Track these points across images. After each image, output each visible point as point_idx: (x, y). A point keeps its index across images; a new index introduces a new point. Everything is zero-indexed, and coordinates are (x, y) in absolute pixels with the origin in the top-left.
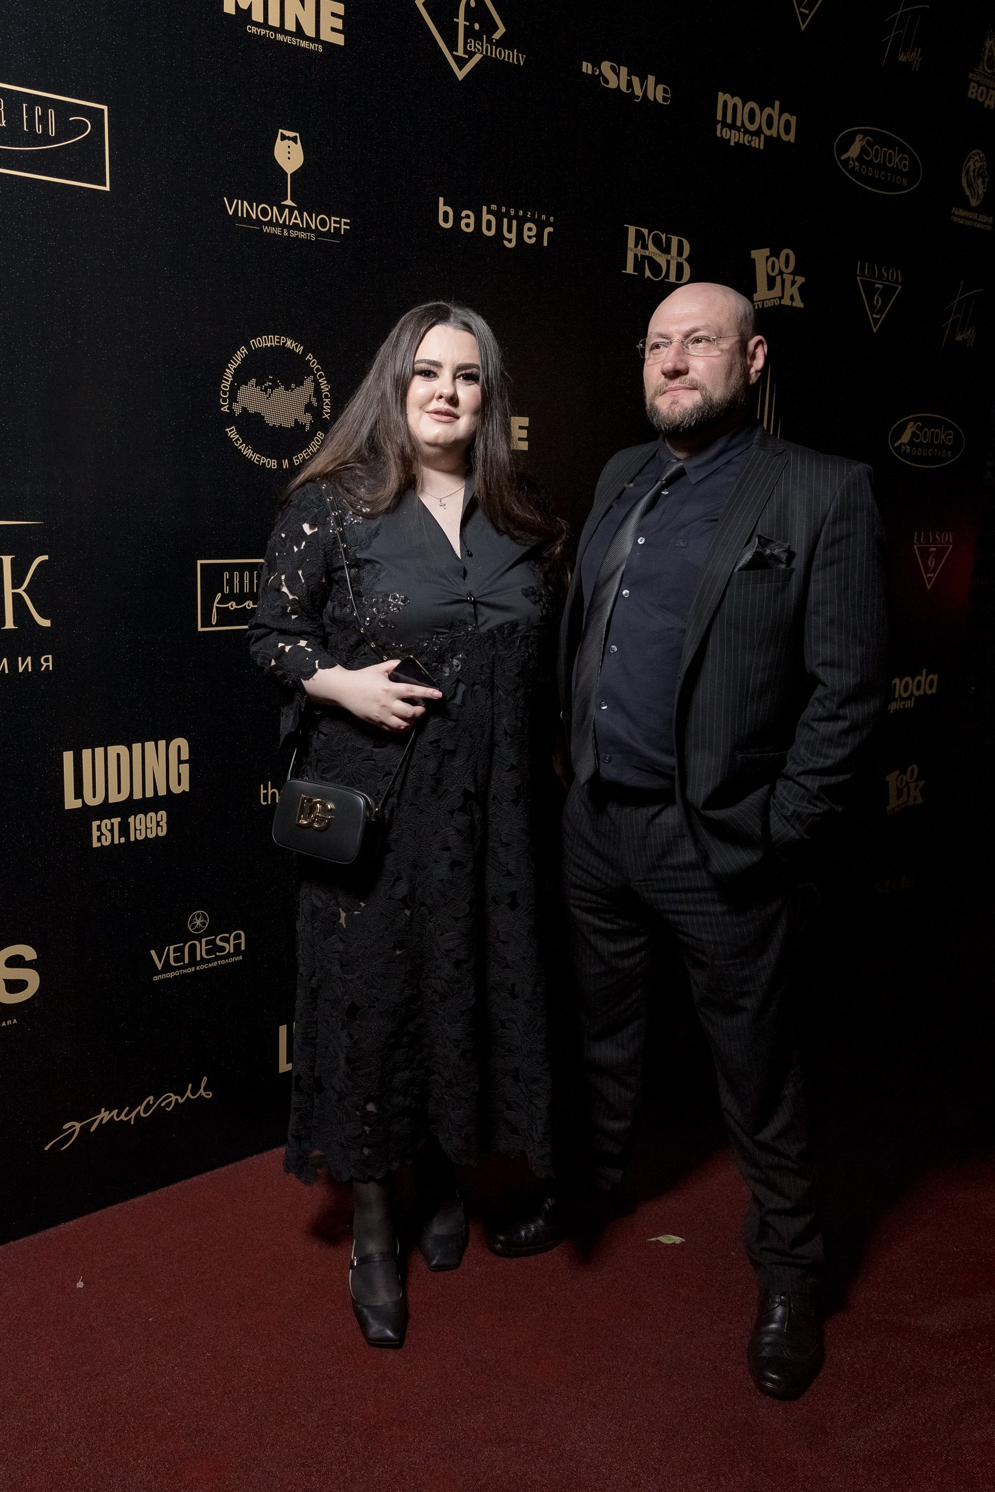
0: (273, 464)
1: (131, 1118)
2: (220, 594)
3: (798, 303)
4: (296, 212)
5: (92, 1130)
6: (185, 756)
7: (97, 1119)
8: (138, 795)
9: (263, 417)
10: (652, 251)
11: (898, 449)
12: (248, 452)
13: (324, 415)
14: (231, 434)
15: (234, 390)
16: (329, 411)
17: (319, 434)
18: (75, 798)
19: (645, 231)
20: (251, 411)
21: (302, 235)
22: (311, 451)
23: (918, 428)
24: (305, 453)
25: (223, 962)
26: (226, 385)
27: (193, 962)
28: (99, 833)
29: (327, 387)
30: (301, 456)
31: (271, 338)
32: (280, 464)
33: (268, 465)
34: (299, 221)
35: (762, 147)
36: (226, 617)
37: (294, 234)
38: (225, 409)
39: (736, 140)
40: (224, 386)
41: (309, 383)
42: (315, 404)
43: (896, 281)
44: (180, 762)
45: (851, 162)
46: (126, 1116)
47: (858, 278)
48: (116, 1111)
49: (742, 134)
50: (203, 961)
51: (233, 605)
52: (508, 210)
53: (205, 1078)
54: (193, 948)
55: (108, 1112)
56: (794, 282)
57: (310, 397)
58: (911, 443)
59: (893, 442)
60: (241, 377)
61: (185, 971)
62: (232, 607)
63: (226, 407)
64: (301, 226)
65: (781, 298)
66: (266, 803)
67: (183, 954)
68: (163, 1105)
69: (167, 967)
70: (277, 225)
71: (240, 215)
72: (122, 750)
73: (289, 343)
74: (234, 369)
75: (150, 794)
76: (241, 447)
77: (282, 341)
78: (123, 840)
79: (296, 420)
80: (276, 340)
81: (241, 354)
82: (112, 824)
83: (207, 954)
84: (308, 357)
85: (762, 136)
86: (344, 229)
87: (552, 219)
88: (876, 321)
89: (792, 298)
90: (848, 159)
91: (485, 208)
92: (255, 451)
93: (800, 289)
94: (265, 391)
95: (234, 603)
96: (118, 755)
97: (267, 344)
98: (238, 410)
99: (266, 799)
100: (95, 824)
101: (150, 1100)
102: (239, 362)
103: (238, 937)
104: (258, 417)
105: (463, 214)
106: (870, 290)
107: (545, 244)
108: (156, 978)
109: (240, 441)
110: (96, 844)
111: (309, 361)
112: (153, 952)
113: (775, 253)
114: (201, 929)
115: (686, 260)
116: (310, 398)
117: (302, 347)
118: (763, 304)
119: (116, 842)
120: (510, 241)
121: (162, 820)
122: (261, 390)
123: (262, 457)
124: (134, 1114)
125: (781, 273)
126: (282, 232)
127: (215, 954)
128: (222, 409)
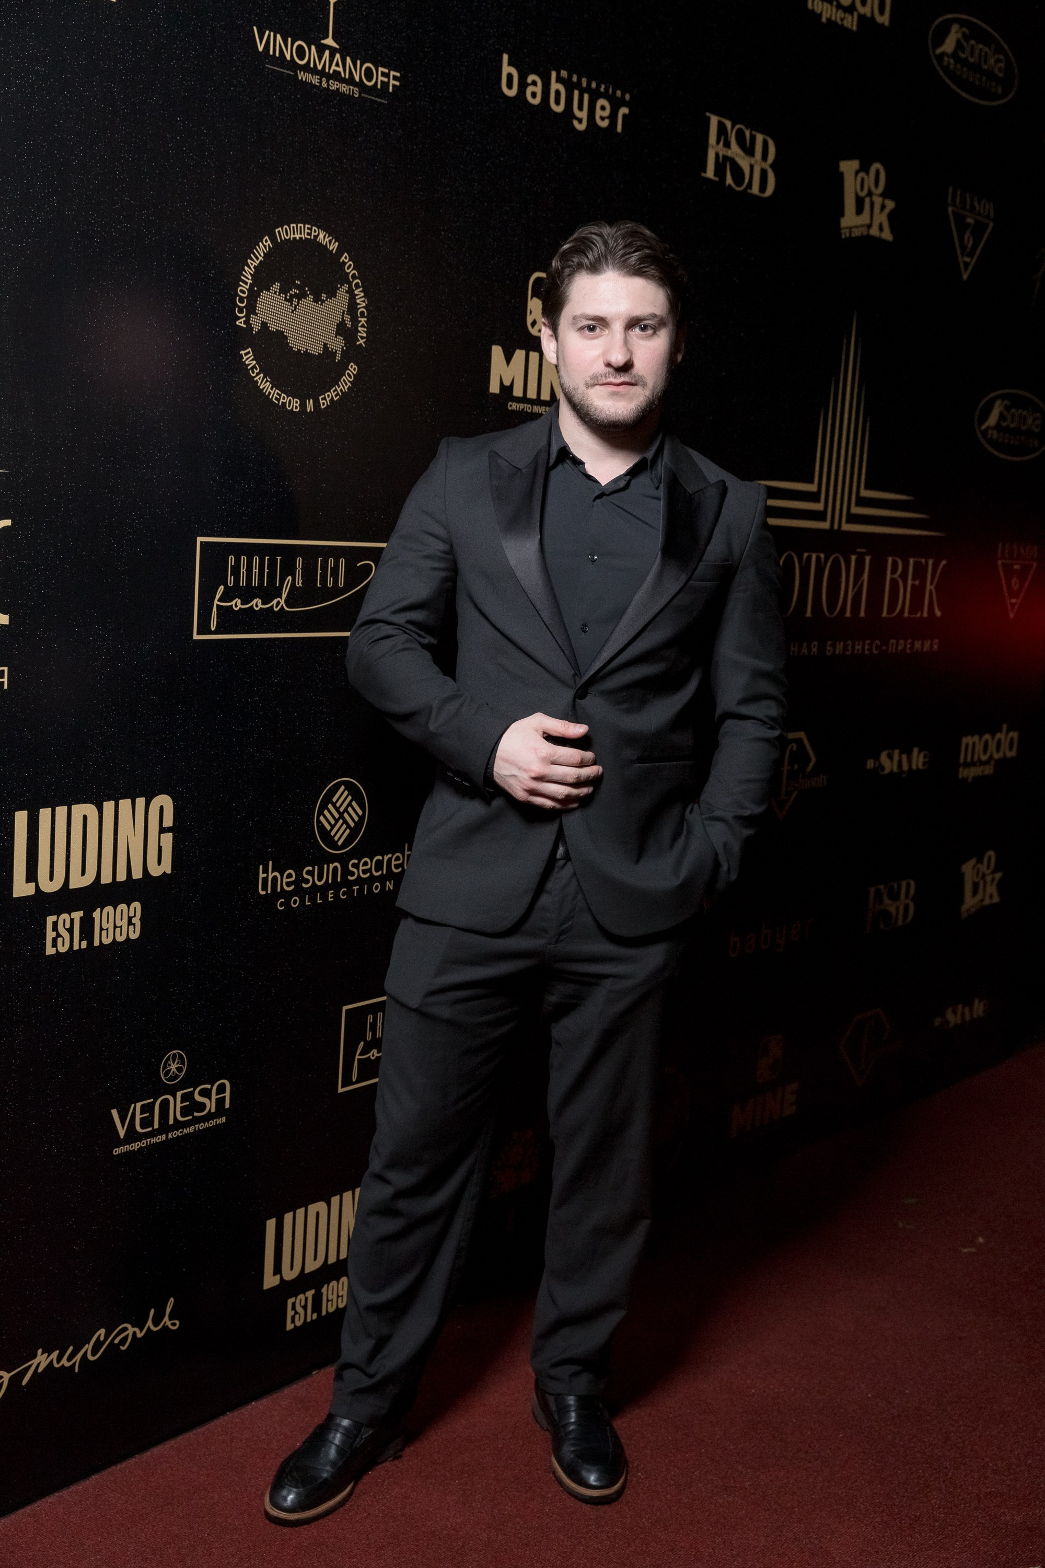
0: (294, 405)
1: (75, 1362)
2: (222, 587)
3: (887, 235)
4: (338, 56)
5: (24, 1383)
6: (168, 822)
7: (31, 1366)
8: (106, 879)
9: (286, 337)
10: (735, 150)
11: (984, 433)
12: (265, 386)
13: (359, 341)
14: (247, 359)
15: (253, 297)
16: (365, 335)
17: (352, 367)
18: (27, 882)
19: (728, 124)
20: (273, 328)
21: (344, 88)
22: (341, 390)
23: (1007, 408)
24: (334, 391)
25: (202, 1126)
26: (243, 289)
27: (165, 1127)
28: (54, 934)
29: (364, 301)
30: (328, 396)
31: (301, 227)
32: (303, 405)
33: (289, 406)
34: (341, 69)
35: (855, 28)
36: (229, 620)
37: (334, 85)
38: (241, 323)
39: (828, 16)
40: (241, 291)
41: (342, 291)
42: (349, 325)
43: (988, 217)
44: (162, 830)
45: (946, 59)
46: (69, 1360)
47: (950, 209)
48: (56, 1353)
49: (834, 9)
50: (178, 1125)
51: (237, 604)
52: (579, 79)
53: (172, 1299)
54: (165, 1105)
55: (46, 1355)
56: (883, 207)
57: (343, 313)
58: (998, 427)
59: (981, 424)
60: (262, 281)
61: (154, 1140)
62: (236, 606)
63: (242, 320)
64: (343, 76)
65: (869, 226)
66: (264, 893)
67: (152, 1115)
68: (116, 1341)
69: (132, 1135)
70: (314, 71)
71: (271, 53)
72: (89, 810)
73: (321, 236)
74: (255, 267)
75: (121, 877)
76: (257, 378)
77: (313, 233)
78: (84, 944)
79: (325, 345)
80: (306, 231)
81: (264, 246)
82: (72, 921)
83: (183, 1115)
84: (343, 258)
85: (856, 14)
86: (394, 85)
87: (627, 97)
88: (967, 266)
89: (881, 228)
90: (943, 54)
91: (554, 74)
92: (274, 385)
93: (891, 216)
94: (290, 301)
95: (239, 601)
96: (85, 817)
97: (296, 235)
98: (256, 327)
99: (265, 888)
100: (51, 919)
101: (100, 1336)
102: (261, 258)
103: (221, 1089)
104: (280, 336)
105: (529, 80)
106: (962, 227)
107: (619, 129)
108: (117, 1151)
109: (257, 369)
110: (50, 951)
111: (345, 264)
112: (114, 1113)
113: (864, 168)
114: (177, 1077)
115: (772, 166)
116: (343, 316)
117: (337, 244)
118: (850, 233)
119: (76, 947)
120: (580, 121)
121: (135, 916)
122: (286, 300)
123: (283, 395)
124: (79, 1357)
125: (870, 194)
126: (321, 82)
127: (192, 1115)
128: (237, 323)
